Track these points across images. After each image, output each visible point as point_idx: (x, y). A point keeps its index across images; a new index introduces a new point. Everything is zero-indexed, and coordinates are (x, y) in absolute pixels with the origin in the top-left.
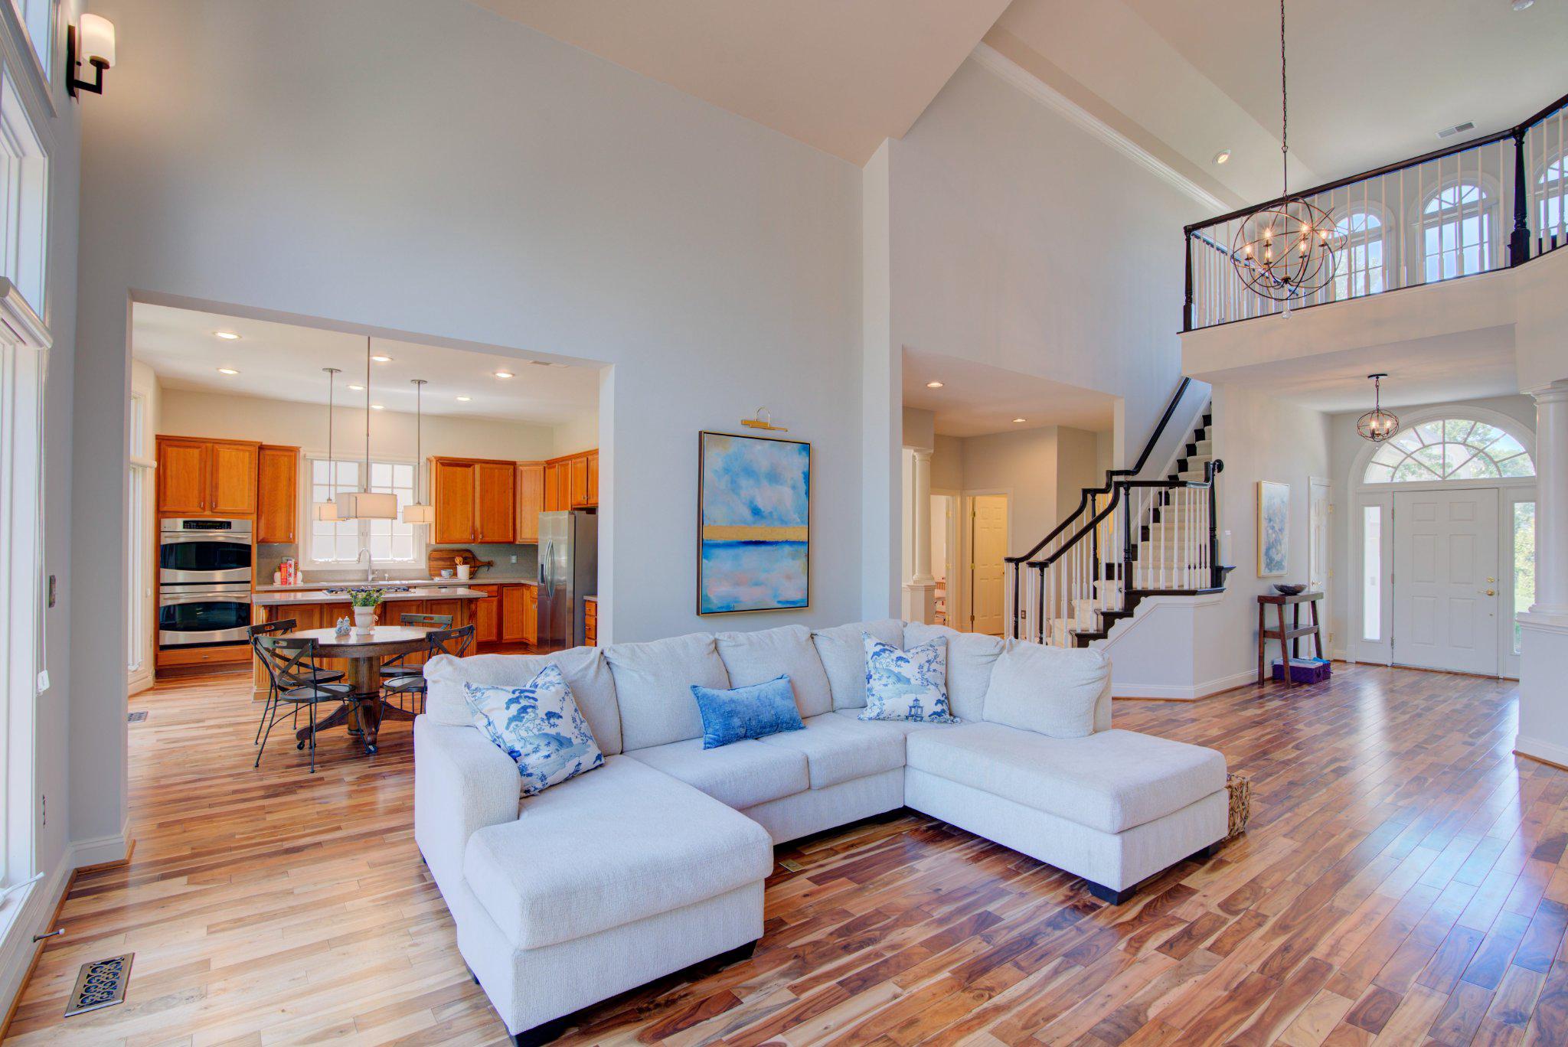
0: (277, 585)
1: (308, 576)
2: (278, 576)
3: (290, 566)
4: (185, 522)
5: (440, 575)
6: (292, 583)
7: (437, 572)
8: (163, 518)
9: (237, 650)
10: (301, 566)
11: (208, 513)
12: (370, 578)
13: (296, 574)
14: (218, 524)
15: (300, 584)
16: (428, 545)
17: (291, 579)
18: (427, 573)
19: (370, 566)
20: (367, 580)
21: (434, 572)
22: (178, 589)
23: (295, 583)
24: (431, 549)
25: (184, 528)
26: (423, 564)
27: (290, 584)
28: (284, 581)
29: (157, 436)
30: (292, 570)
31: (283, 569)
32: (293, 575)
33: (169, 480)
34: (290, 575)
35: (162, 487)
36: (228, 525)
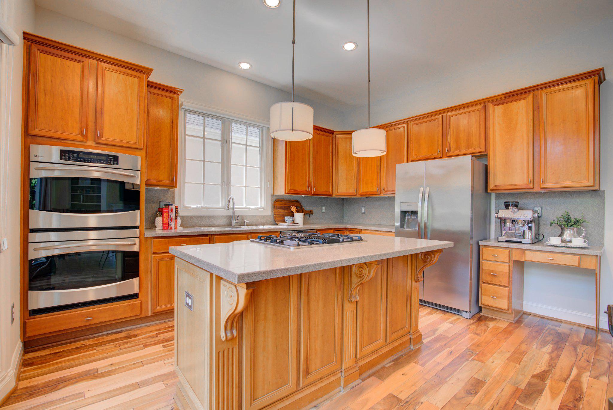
0: (159, 231)
1: (187, 221)
2: (159, 220)
3: (172, 210)
4: (62, 152)
5: (284, 221)
6: (173, 228)
7: (280, 219)
8: (33, 143)
9: (126, 306)
10: (181, 213)
11: (90, 143)
12: (234, 223)
13: (176, 219)
14: (104, 158)
15: (180, 230)
16: (273, 195)
17: (173, 224)
18: (271, 219)
19: (234, 213)
20: (230, 225)
21: (278, 219)
22: (53, 236)
23: (176, 228)
24: (274, 199)
25: (61, 159)
26: (268, 212)
27: (171, 229)
28: (166, 226)
29: (24, 33)
30: (173, 215)
31: (165, 214)
32: (174, 220)
33: (41, 95)
34: (171, 220)
35: (32, 103)
36: (115, 160)
